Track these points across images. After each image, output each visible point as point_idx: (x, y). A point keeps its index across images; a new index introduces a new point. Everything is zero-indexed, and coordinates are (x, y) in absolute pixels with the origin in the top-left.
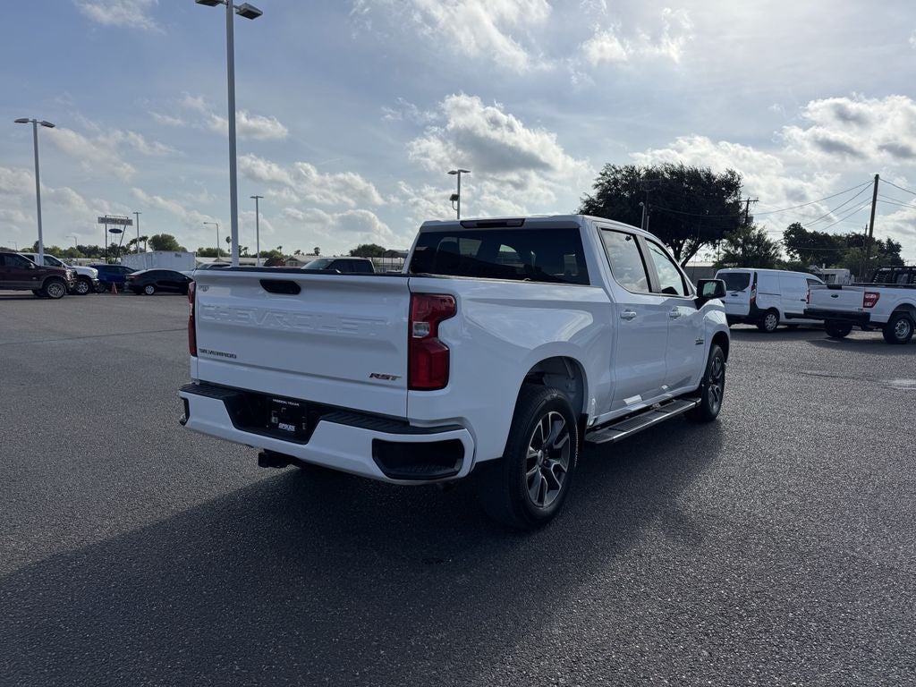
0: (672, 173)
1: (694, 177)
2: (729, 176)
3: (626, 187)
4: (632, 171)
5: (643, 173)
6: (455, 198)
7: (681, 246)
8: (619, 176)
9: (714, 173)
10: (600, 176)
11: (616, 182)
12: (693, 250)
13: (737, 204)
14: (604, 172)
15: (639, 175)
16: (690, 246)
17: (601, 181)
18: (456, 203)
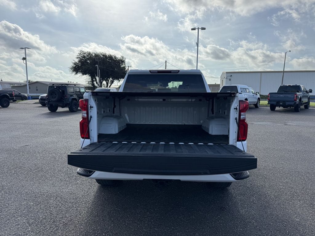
0: (103, 55)
1: (111, 57)
2: (122, 58)
3: (88, 59)
4: (89, 54)
5: (94, 55)
6: (24, 59)
7: (108, 81)
8: (85, 55)
9: (117, 56)
10: (79, 54)
11: (84, 57)
12: (112, 82)
13: (124, 68)
14: (79, 53)
15: (92, 55)
16: (111, 80)
17: (79, 56)
18: (25, 61)
